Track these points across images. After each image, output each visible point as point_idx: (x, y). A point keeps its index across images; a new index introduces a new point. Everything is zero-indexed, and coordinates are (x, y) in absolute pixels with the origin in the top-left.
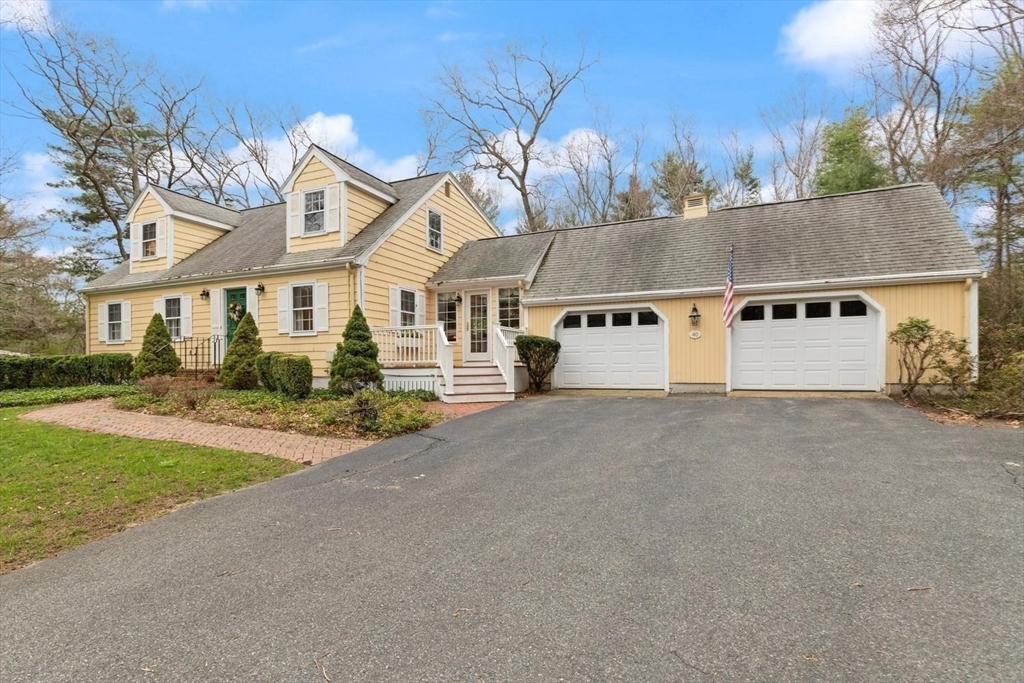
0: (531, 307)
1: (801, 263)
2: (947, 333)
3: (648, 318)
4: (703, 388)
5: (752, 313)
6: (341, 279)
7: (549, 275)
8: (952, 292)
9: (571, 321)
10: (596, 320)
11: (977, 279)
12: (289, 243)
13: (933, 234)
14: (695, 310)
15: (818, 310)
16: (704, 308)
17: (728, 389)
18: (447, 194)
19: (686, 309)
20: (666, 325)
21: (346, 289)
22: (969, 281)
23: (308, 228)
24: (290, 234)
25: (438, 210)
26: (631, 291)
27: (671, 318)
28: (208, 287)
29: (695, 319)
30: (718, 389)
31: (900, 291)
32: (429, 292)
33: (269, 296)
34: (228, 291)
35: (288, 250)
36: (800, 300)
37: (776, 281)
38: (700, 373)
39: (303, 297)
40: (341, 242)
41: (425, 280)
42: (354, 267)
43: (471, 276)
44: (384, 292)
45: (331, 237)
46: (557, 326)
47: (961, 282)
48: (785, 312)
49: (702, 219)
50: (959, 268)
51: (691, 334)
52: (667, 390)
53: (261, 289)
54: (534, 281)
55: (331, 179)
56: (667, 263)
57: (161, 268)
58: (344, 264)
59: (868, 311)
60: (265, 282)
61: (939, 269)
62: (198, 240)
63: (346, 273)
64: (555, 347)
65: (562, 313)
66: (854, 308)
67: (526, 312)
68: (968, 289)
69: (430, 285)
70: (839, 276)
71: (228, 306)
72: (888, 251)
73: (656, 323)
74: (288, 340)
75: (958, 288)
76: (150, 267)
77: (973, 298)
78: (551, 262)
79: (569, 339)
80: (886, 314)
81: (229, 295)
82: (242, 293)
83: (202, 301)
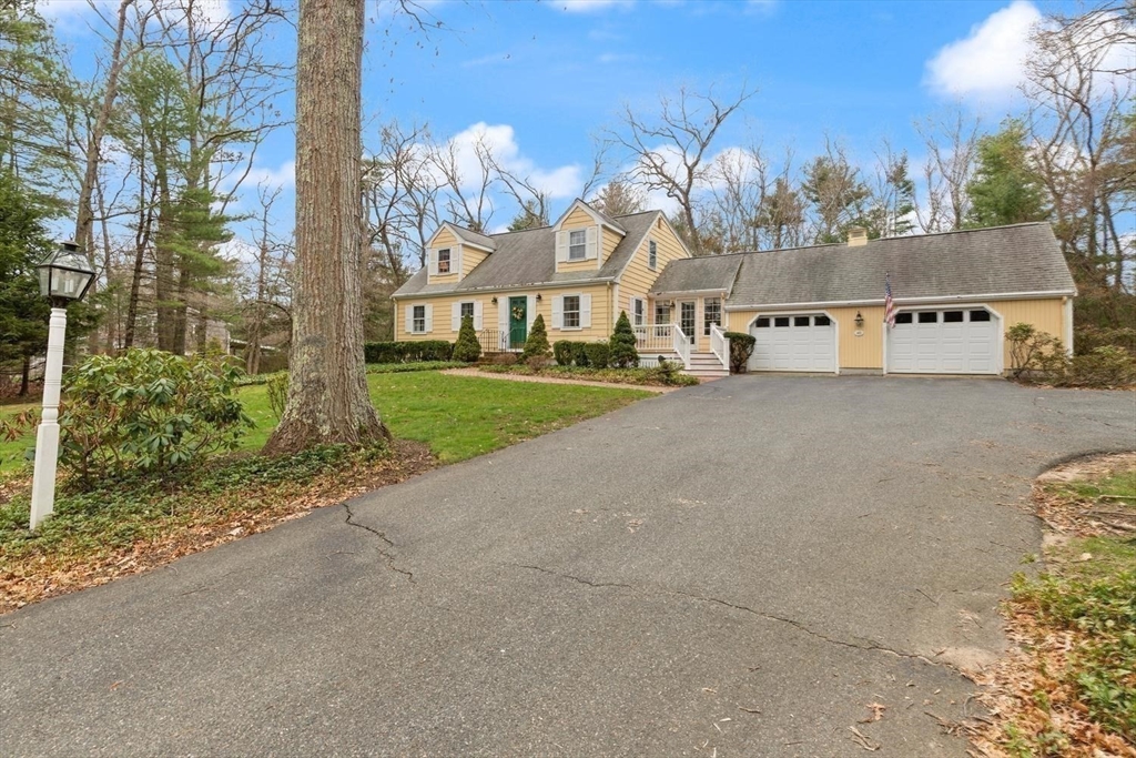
0: (731, 312)
1: (940, 283)
2: (1046, 334)
3: (823, 321)
4: (864, 371)
5: (904, 318)
6: (602, 291)
7: (742, 288)
8: (1053, 307)
9: (763, 323)
10: (782, 322)
11: (1070, 296)
12: (557, 266)
13: (1042, 263)
14: (859, 315)
15: (953, 317)
16: (865, 314)
17: (885, 372)
18: (659, 227)
19: (853, 315)
20: (837, 326)
21: (605, 299)
22: (1065, 298)
23: (572, 256)
24: (557, 261)
25: (655, 239)
26: (810, 301)
27: (841, 321)
28: (496, 296)
29: (860, 322)
30: (876, 372)
31: (1014, 304)
32: (650, 299)
33: (544, 302)
34: (511, 298)
35: (557, 271)
36: (939, 309)
37: (921, 296)
38: (862, 361)
39: (572, 304)
40: (599, 266)
41: (646, 291)
42: (613, 284)
43: (683, 289)
44: (627, 301)
45: (590, 263)
46: (751, 326)
47: (1059, 298)
48: (928, 317)
49: (863, 247)
50: (1058, 289)
51: (856, 333)
52: (837, 372)
53: (539, 298)
54: (732, 293)
55: (591, 223)
56: (837, 281)
57: (453, 281)
58: (605, 281)
59: (992, 318)
60: (542, 293)
61: (1043, 289)
62: (474, 260)
63: (605, 288)
64: (752, 341)
65: (756, 317)
66: (981, 316)
67: (727, 315)
68: (1065, 303)
69: (650, 294)
70: (969, 293)
71: (511, 308)
72: (1006, 275)
73: (829, 324)
74: (559, 333)
75: (1057, 302)
76: (445, 280)
77: (1068, 311)
78: (743, 279)
79: (760, 334)
80: (1004, 319)
81: (513, 301)
82: (523, 300)
83: (491, 305)
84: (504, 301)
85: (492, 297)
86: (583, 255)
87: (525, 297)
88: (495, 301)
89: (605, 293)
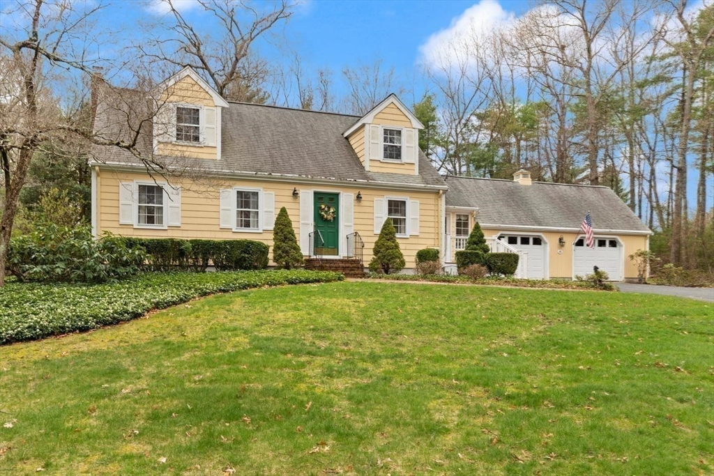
3: (537, 241)
5: (580, 243)
10: (512, 240)
12: (368, 163)
14: (560, 239)
15: (601, 243)
20: (548, 245)
21: (434, 207)
23: (386, 155)
24: (369, 156)
27: (550, 242)
28: (298, 188)
31: (628, 237)
33: (363, 203)
34: (317, 194)
35: (367, 169)
39: (397, 209)
40: (415, 172)
42: (443, 193)
45: (407, 166)
47: (645, 236)
50: (644, 230)
51: (558, 251)
55: (406, 124)
56: (537, 211)
58: (438, 190)
59: (618, 245)
60: (362, 192)
61: (639, 230)
63: (433, 196)
65: (499, 235)
66: (613, 244)
68: (647, 239)
70: (611, 228)
71: (316, 206)
73: (540, 244)
75: (644, 238)
76: (188, 153)
77: (649, 242)
80: (625, 247)
81: (319, 197)
82: (333, 199)
83: (291, 199)
84: (307, 196)
85: (292, 187)
86: (398, 156)
87: (337, 195)
88: (295, 194)
89: (432, 201)
